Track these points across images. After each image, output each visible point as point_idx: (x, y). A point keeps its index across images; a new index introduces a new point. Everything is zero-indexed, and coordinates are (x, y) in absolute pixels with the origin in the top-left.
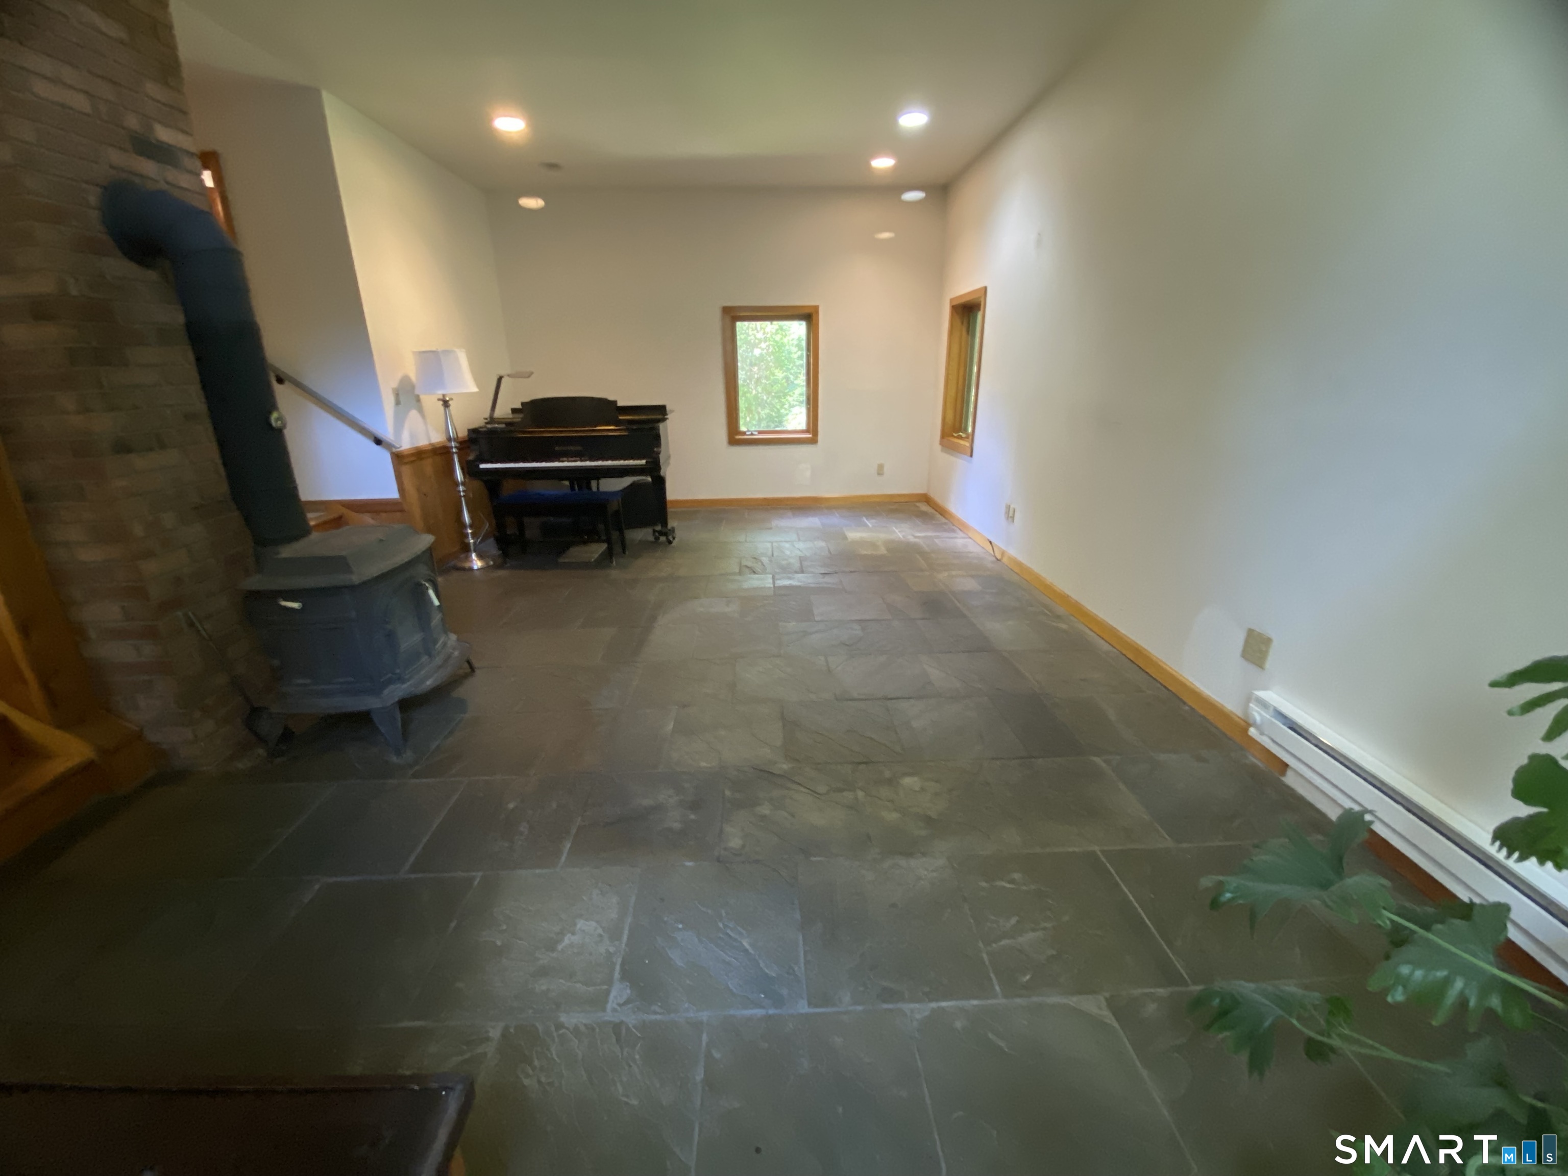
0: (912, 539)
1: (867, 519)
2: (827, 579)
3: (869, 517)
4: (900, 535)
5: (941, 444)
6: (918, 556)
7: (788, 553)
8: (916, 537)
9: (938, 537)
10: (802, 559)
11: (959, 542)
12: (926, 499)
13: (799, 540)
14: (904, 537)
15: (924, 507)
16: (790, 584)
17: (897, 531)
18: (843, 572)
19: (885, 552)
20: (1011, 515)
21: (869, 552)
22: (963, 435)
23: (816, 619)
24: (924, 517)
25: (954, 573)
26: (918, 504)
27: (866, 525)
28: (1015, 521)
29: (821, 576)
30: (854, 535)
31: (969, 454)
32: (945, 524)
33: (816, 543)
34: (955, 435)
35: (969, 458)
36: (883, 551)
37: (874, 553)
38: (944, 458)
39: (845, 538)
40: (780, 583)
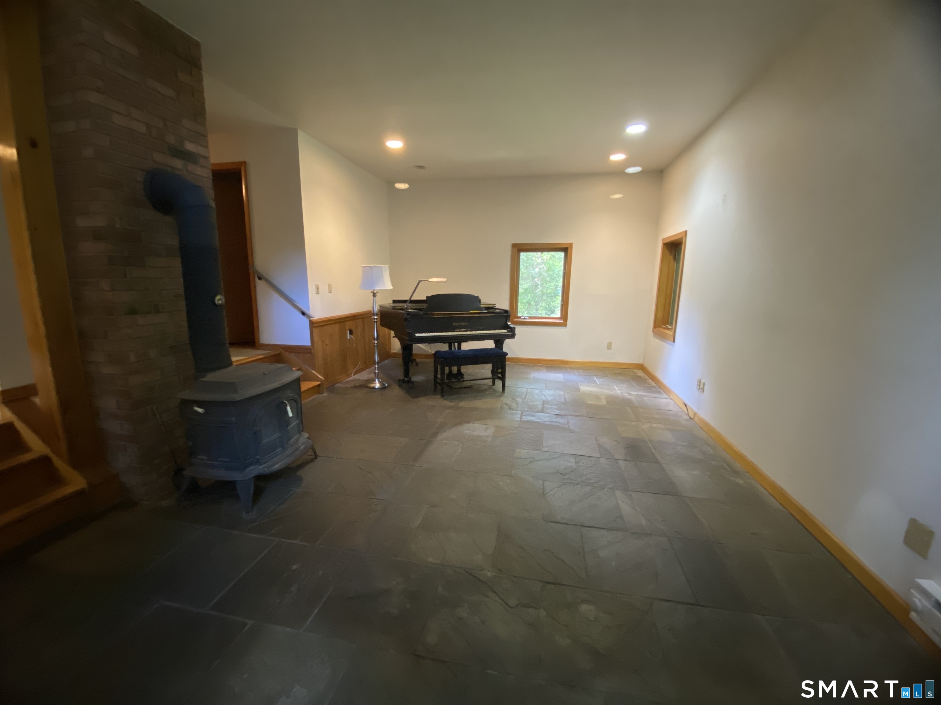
0: (626, 396)
1: (597, 378)
2: (560, 420)
3: (599, 376)
4: (619, 392)
5: (653, 331)
6: (628, 409)
7: (536, 397)
8: (630, 394)
9: (647, 396)
10: (544, 402)
11: (663, 401)
12: (641, 367)
13: (546, 389)
14: (621, 393)
15: (640, 373)
16: (531, 420)
17: (617, 389)
18: (571, 415)
19: (605, 403)
20: (701, 387)
21: (593, 403)
22: (670, 327)
23: (544, 449)
24: (638, 380)
25: (654, 425)
26: (635, 371)
27: (595, 382)
28: (704, 391)
29: (555, 416)
30: (585, 388)
31: (673, 341)
32: (653, 387)
33: (557, 391)
34: (664, 327)
35: (672, 343)
36: (604, 402)
37: (597, 403)
38: (656, 342)
39: (578, 390)
40: (526, 418)
